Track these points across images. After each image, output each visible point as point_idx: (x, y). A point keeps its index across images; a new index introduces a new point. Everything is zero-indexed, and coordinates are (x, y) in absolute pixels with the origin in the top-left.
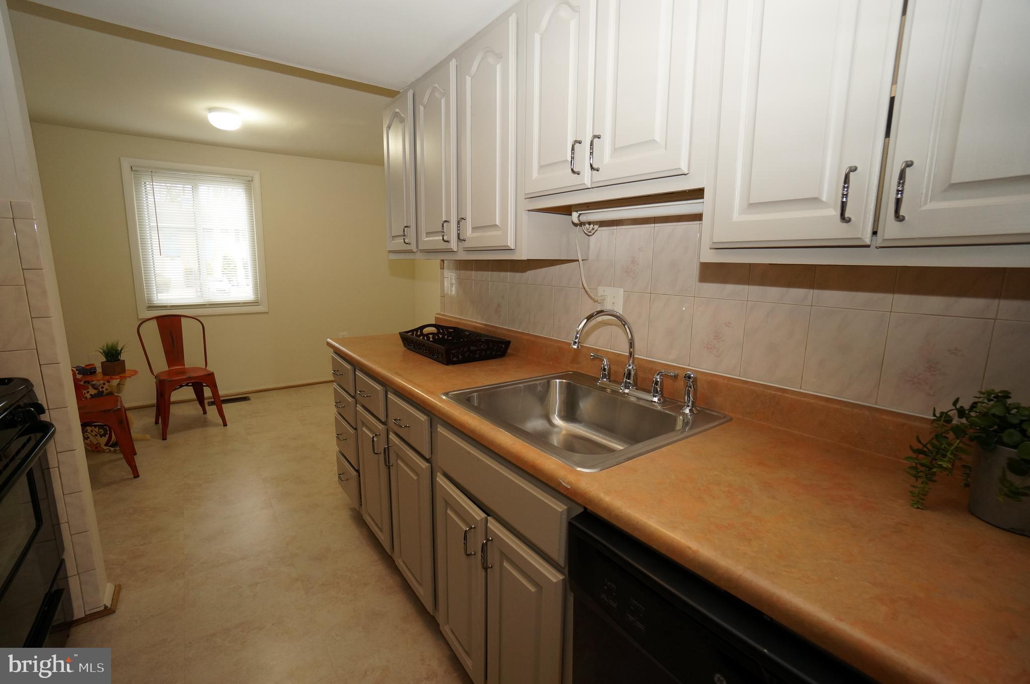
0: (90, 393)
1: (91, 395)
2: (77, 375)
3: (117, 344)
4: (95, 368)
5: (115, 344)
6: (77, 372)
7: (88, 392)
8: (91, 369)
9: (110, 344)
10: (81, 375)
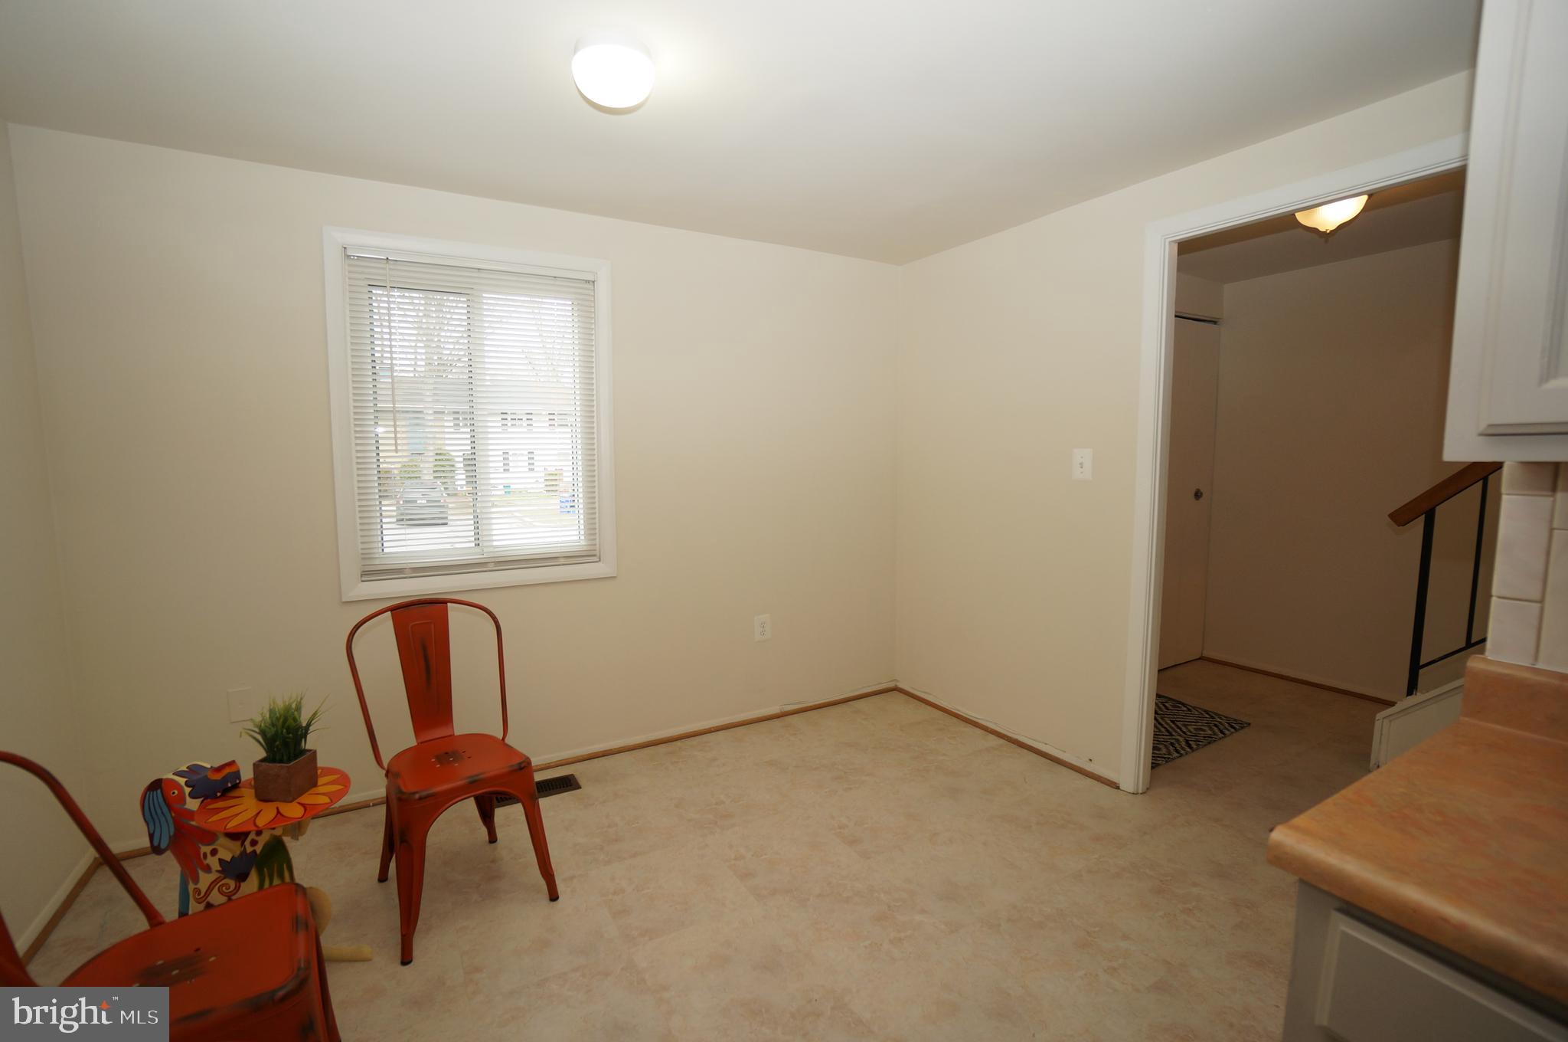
0: (220, 855)
1: (220, 860)
2: (188, 799)
3: (298, 708)
4: (237, 774)
5: (294, 706)
6: (187, 790)
7: (214, 852)
8: (225, 779)
9: (280, 705)
10: (200, 800)
